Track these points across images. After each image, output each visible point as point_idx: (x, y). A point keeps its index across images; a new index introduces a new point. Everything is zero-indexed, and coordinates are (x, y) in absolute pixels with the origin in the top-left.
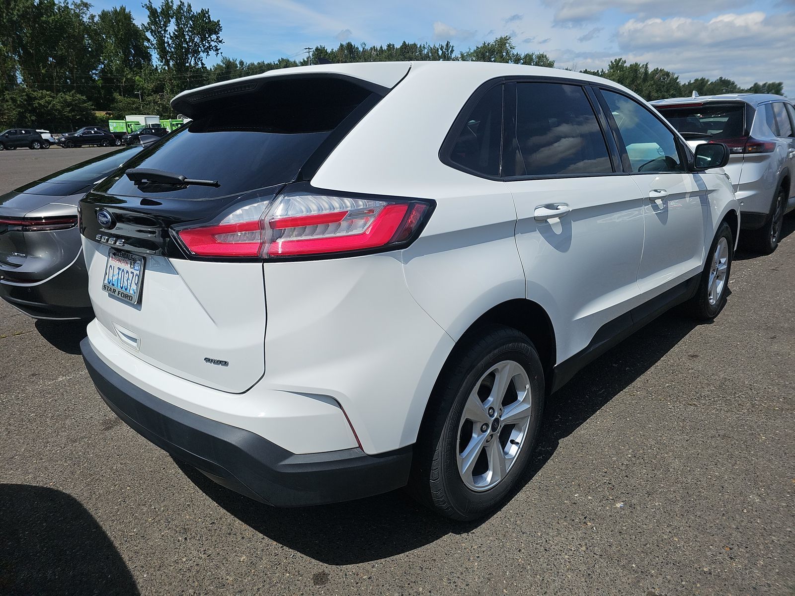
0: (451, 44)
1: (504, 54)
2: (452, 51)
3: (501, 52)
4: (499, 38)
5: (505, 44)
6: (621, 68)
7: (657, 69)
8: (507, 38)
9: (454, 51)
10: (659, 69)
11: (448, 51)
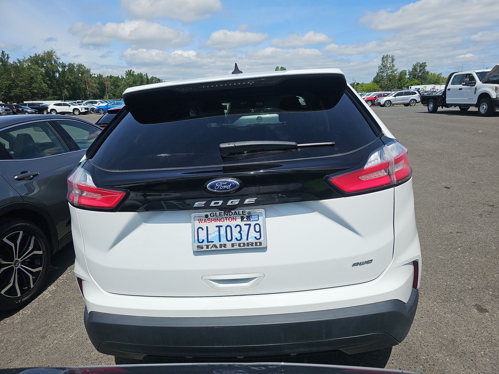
0: (6, 52)
1: (53, 62)
2: (8, 58)
3: (50, 61)
4: (46, 51)
5: (52, 56)
6: (133, 75)
7: (153, 77)
8: (53, 52)
9: (9, 57)
10: (154, 77)
11: (4, 57)
